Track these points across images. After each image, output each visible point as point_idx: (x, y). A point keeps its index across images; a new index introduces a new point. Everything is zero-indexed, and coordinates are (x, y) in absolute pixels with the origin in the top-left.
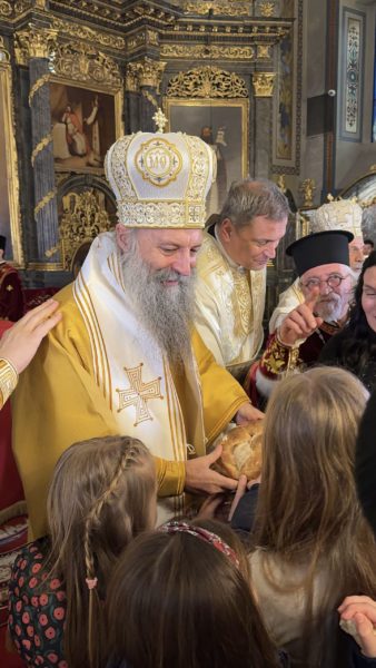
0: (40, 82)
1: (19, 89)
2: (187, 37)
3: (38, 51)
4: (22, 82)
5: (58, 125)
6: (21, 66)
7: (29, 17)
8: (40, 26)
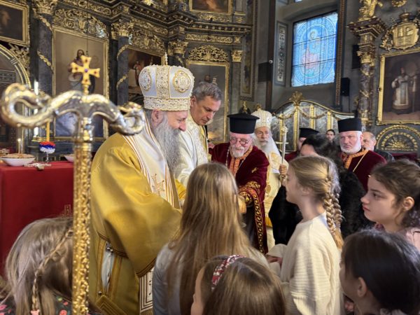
0: (123, 48)
1: (112, 51)
2: (199, 31)
3: (123, 33)
4: (114, 48)
5: (131, 70)
6: (114, 40)
7: (120, 17)
8: (125, 21)
